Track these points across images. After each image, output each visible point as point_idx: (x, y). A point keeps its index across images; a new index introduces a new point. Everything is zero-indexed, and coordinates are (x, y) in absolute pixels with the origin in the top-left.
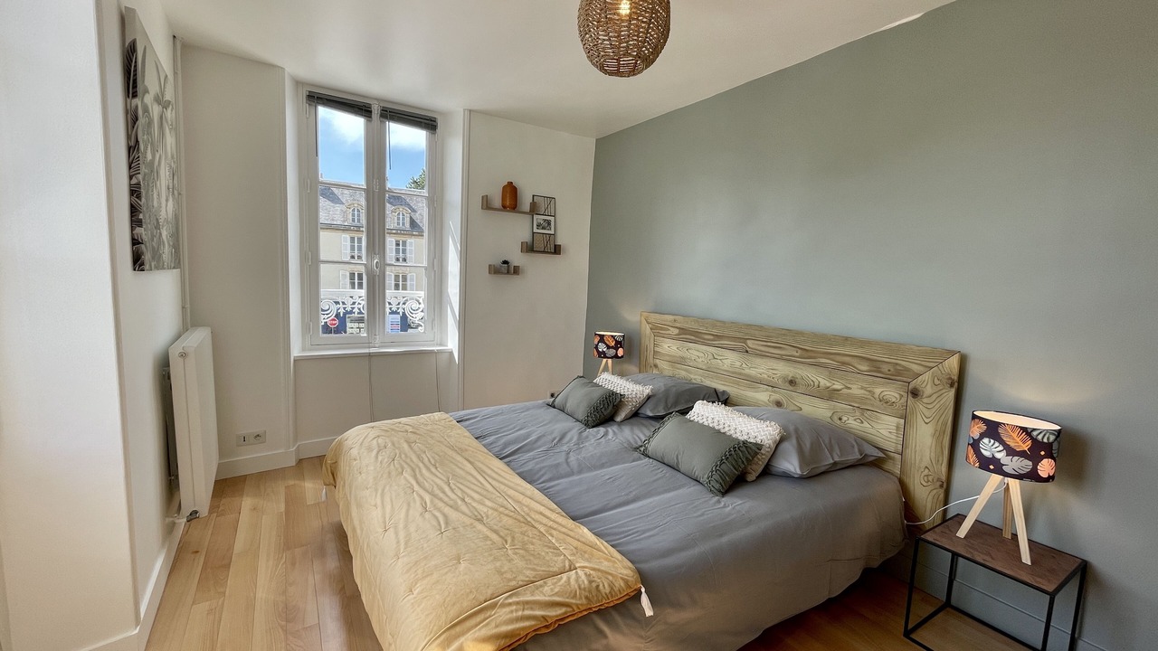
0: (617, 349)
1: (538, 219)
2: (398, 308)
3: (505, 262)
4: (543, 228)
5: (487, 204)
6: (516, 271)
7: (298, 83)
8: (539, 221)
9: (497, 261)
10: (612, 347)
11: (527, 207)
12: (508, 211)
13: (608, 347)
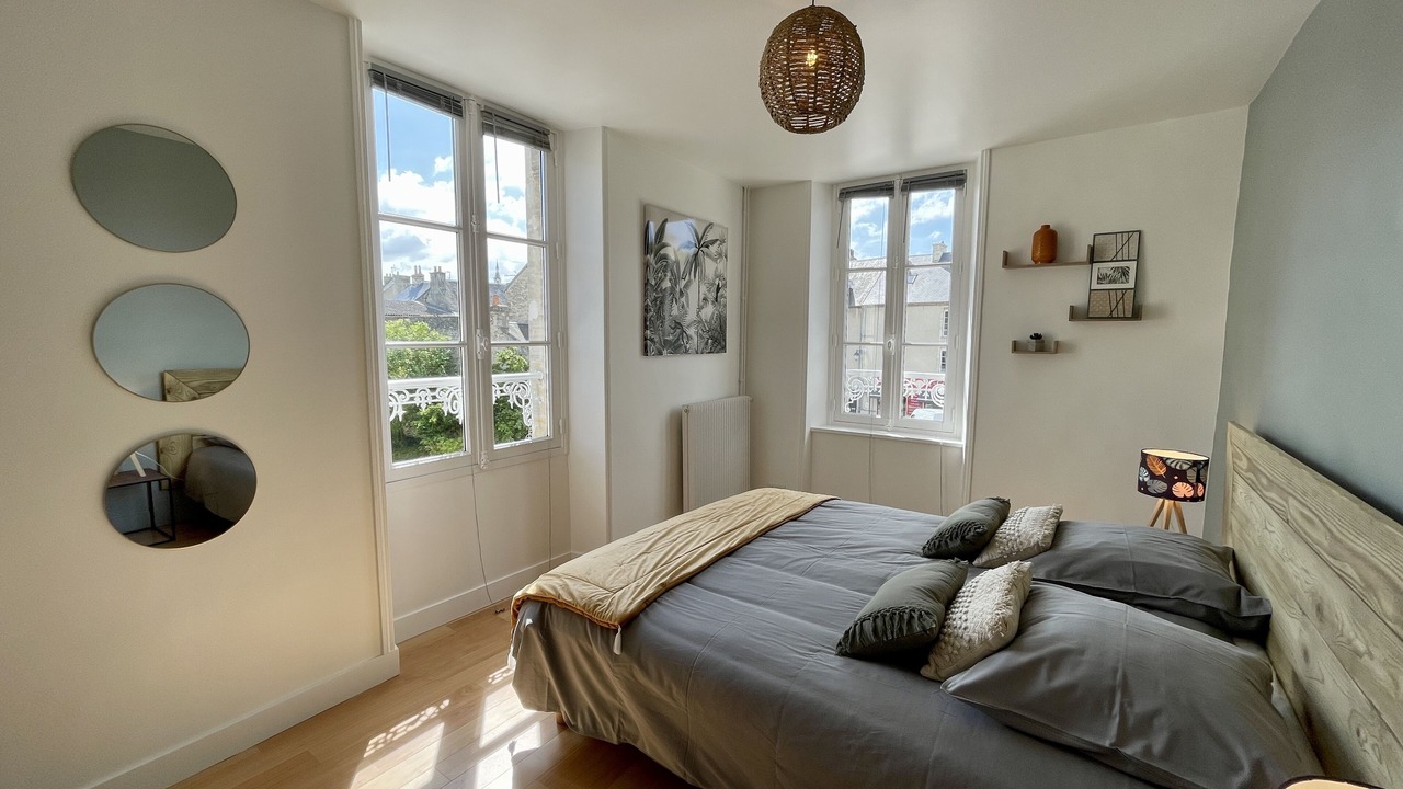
0: (1171, 483)
1: (1106, 268)
2: (923, 392)
3: (1037, 337)
4: (1113, 281)
5: (1008, 261)
6: (1058, 348)
7: (831, 186)
8: (1103, 272)
9: (1024, 335)
10: (1160, 478)
11: (1083, 254)
12: (1040, 266)
13: (1153, 476)
